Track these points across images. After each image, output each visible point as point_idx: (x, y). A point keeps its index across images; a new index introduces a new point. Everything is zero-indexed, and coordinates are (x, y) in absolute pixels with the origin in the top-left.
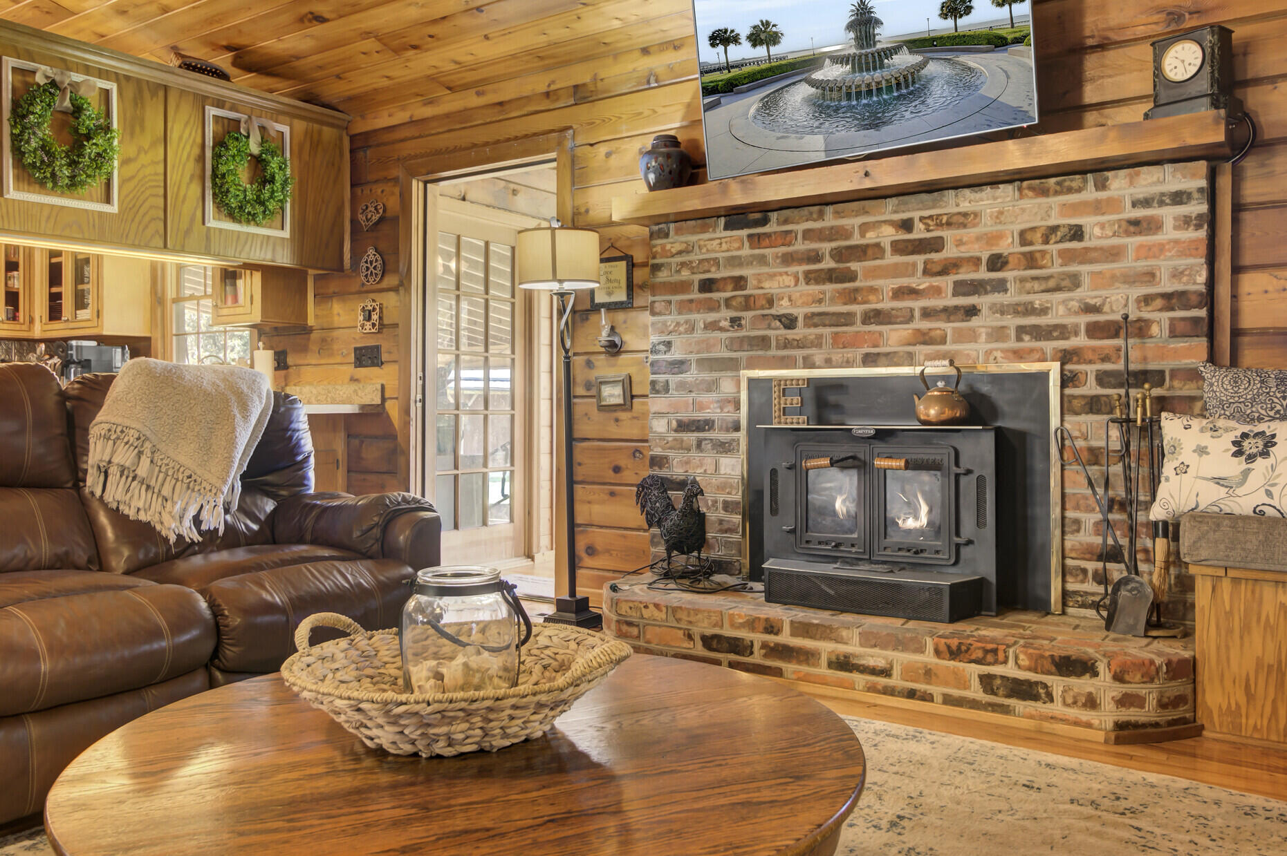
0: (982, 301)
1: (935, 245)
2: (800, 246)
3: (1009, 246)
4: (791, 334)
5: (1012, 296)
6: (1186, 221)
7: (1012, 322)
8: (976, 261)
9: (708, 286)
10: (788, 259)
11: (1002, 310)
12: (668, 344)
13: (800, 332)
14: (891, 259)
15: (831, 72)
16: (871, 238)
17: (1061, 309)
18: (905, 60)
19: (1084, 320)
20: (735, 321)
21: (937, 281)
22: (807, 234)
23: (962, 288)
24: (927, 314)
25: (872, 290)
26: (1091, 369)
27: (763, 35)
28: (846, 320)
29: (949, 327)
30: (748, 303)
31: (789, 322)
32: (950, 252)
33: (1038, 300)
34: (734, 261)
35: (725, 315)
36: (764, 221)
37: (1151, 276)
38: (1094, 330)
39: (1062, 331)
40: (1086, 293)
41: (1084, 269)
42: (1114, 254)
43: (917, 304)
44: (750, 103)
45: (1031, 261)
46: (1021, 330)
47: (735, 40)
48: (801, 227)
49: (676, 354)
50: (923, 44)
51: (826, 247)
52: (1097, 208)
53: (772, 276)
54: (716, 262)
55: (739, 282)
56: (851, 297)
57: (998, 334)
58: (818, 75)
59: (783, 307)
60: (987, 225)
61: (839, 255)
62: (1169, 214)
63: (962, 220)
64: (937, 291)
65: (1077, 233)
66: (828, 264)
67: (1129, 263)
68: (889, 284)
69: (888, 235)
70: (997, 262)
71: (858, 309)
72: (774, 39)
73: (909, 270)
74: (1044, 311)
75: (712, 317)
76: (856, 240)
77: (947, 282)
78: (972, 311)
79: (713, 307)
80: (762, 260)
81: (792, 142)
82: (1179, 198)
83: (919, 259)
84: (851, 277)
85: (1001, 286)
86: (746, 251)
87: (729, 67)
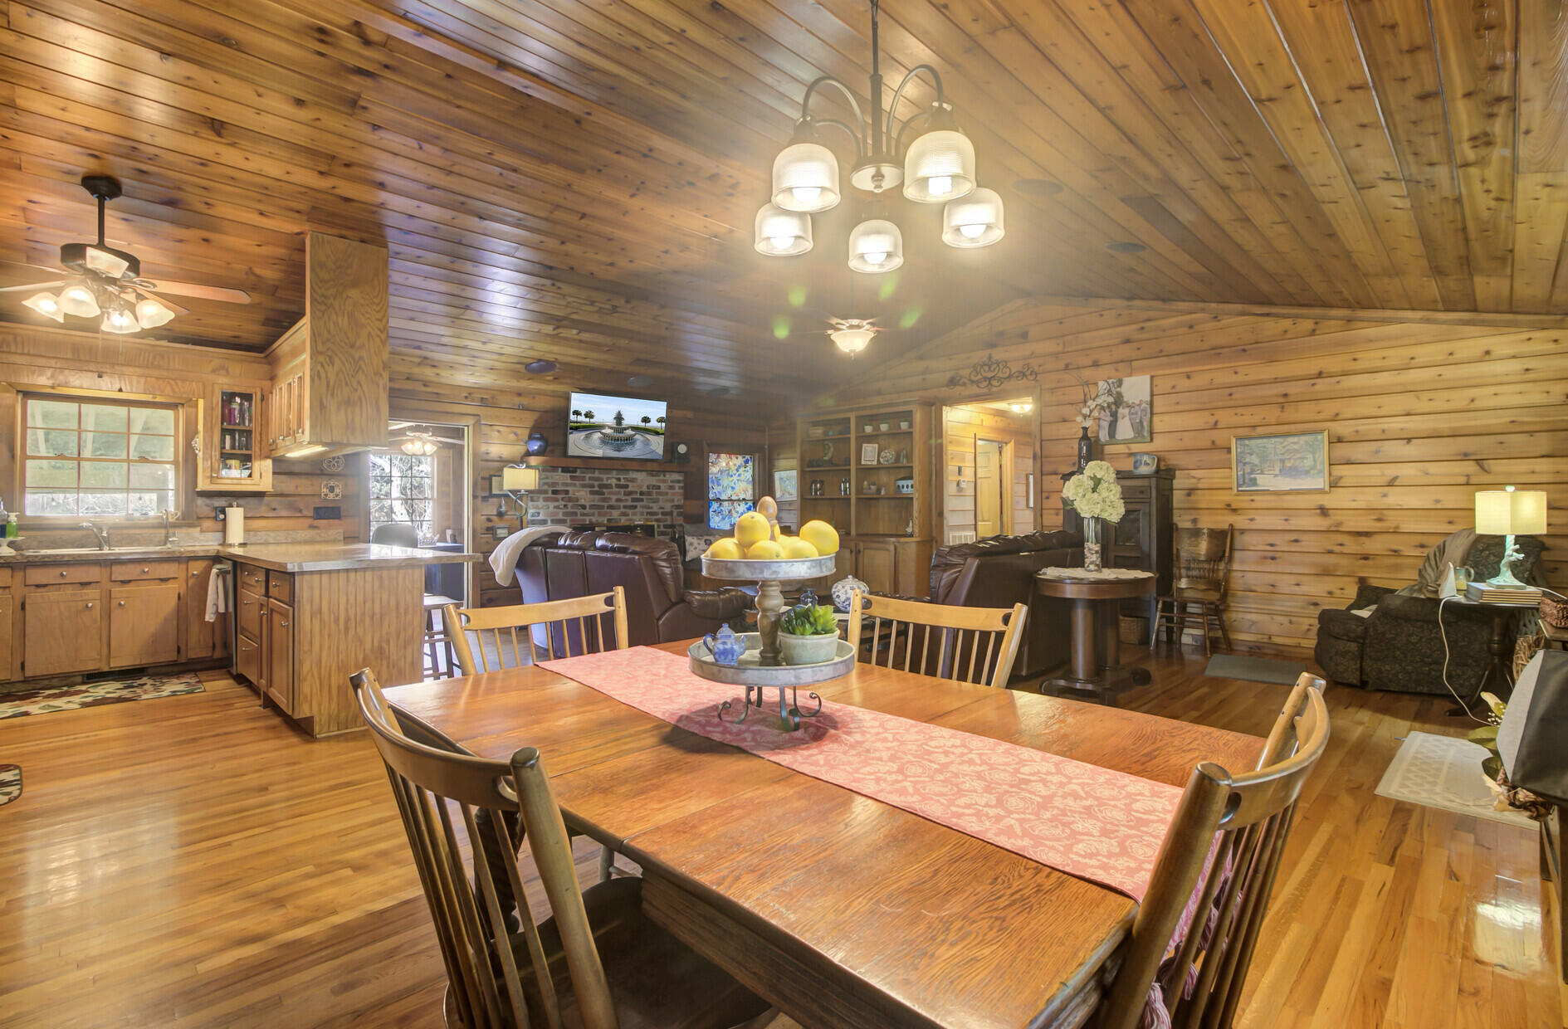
0: (638, 504)
1: (626, 486)
2: (587, 482)
3: (644, 489)
4: (585, 511)
5: (644, 503)
6: (680, 488)
7: (645, 510)
8: (636, 492)
9: (555, 492)
10: (584, 486)
11: (642, 507)
12: (539, 513)
13: (587, 510)
14: (615, 489)
15: (608, 431)
16: (609, 481)
17: (655, 508)
18: (629, 432)
19: (661, 511)
20: (565, 506)
21: (627, 497)
22: (590, 478)
23: (634, 500)
24: (625, 507)
25: (610, 499)
26: (662, 524)
27: (589, 415)
28: (602, 507)
29: (630, 511)
30: (570, 500)
31: (584, 507)
32: (630, 489)
33: (651, 505)
34: (565, 484)
35: (561, 503)
36: (575, 472)
37: (673, 501)
38: (663, 514)
39: (655, 514)
40: (661, 503)
41: (661, 497)
42: (667, 494)
43: (622, 504)
44: (582, 435)
45: (649, 494)
46: (647, 513)
47: (580, 414)
48: (588, 476)
49: (541, 517)
50: (634, 428)
51: (596, 483)
52: (664, 481)
53: (579, 491)
54: (558, 483)
55: (567, 492)
56: (604, 500)
57: (642, 514)
58: (603, 431)
59: (582, 502)
60: (639, 481)
61: (600, 486)
62: (677, 485)
63: (633, 480)
64: (626, 500)
65: (659, 488)
66: (596, 489)
67: (669, 497)
68: (614, 497)
69: (614, 482)
70: (642, 493)
71: (606, 504)
72: (592, 417)
73: (619, 493)
74: (651, 508)
75: (557, 504)
76: (605, 482)
77: (629, 498)
78: (635, 507)
79: (557, 500)
80: (575, 485)
81: (593, 450)
82: (679, 481)
83: (622, 490)
84: (603, 494)
85: (642, 500)
86: (569, 481)
87: (577, 422)
